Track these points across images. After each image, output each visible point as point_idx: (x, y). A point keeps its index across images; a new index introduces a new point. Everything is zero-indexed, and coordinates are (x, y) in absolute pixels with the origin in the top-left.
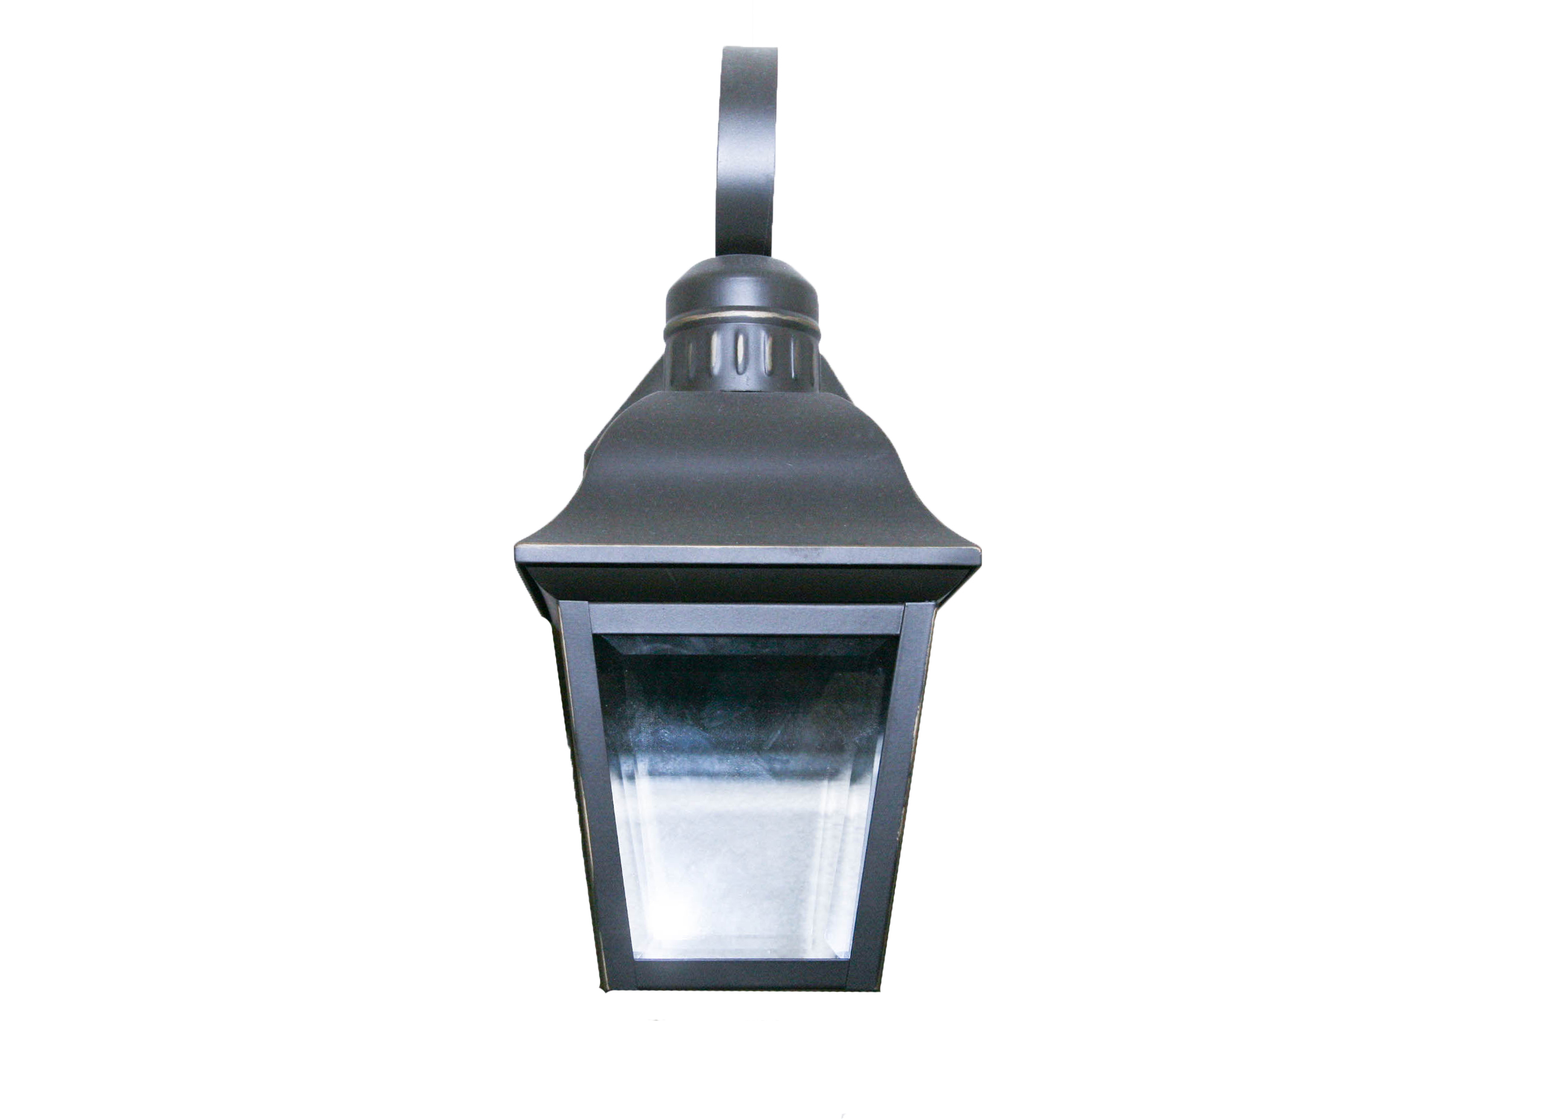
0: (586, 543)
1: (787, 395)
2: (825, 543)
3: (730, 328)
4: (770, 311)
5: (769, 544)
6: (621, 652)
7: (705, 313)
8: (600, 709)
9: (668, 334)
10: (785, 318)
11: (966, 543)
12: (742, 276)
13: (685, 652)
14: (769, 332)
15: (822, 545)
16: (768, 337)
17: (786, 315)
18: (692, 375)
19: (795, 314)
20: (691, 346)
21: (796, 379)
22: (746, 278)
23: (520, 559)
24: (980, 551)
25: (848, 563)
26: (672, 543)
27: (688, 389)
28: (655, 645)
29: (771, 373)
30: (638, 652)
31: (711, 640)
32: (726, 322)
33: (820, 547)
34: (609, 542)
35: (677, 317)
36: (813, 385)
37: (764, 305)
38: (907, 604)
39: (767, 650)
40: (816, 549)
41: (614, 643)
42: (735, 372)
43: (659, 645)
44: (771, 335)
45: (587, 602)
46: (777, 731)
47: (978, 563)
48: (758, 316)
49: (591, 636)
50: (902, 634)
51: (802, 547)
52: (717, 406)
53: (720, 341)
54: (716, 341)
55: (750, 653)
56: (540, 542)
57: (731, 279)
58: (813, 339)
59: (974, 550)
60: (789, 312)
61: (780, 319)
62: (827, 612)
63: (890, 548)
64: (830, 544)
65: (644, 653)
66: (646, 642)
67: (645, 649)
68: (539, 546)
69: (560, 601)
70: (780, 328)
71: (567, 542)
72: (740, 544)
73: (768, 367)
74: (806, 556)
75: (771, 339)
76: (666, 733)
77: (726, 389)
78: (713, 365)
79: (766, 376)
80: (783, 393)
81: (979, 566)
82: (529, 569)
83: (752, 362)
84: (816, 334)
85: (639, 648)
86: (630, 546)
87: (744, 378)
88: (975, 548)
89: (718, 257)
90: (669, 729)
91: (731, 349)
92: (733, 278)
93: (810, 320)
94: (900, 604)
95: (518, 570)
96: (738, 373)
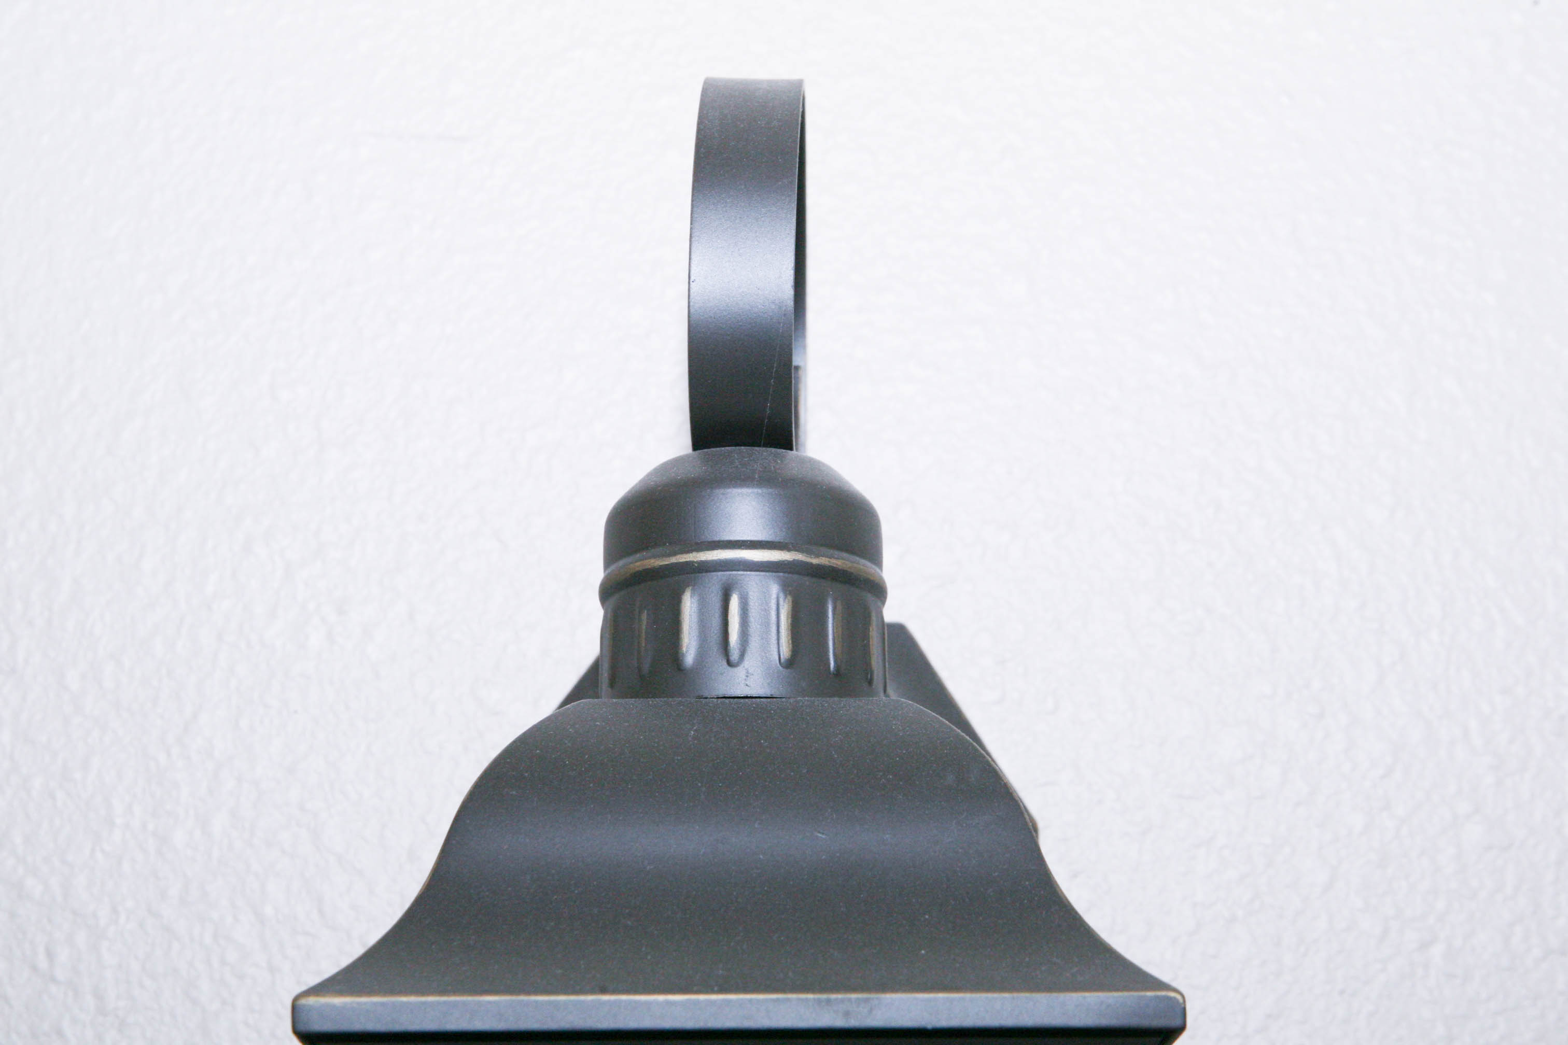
0: (430, 992)
1: (817, 701)
2: (884, 987)
3: (716, 580)
4: (789, 550)
5: (776, 990)
7: (675, 554)
9: (607, 592)
10: (815, 561)
11: (1159, 985)
12: (741, 486)
14: (786, 588)
16: (786, 596)
17: (817, 556)
18: (646, 667)
19: (836, 553)
20: (644, 616)
21: (838, 673)
22: (745, 491)
23: (302, 1028)
24: (1183, 1002)
25: (929, 1026)
27: (635, 695)
29: (790, 664)
32: (707, 571)
33: (873, 995)
35: (621, 563)
36: (870, 682)
37: (777, 539)
40: (867, 1000)
42: (725, 663)
44: (790, 594)
47: (1176, 1023)
48: (766, 559)
51: (840, 996)
52: (688, 726)
53: (695, 606)
54: (689, 605)
56: (341, 993)
57: (719, 492)
58: (870, 598)
59: (1170, 999)
60: (823, 550)
61: (807, 563)
63: (1008, 995)
64: (894, 990)
68: (340, 1002)
70: (807, 581)
71: (392, 993)
72: (723, 990)
73: (786, 651)
74: (847, 1014)
75: (789, 598)
77: (704, 694)
78: (684, 649)
79: (781, 668)
80: (813, 698)
81: (1181, 1029)
83: (754, 643)
84: (878, 590)
87: (740, 672)
88: (1172, 994)
89: (694, 452)
91: (716, 622)
92: (722, 491)
93: (863, 565)
96: (730, 663)
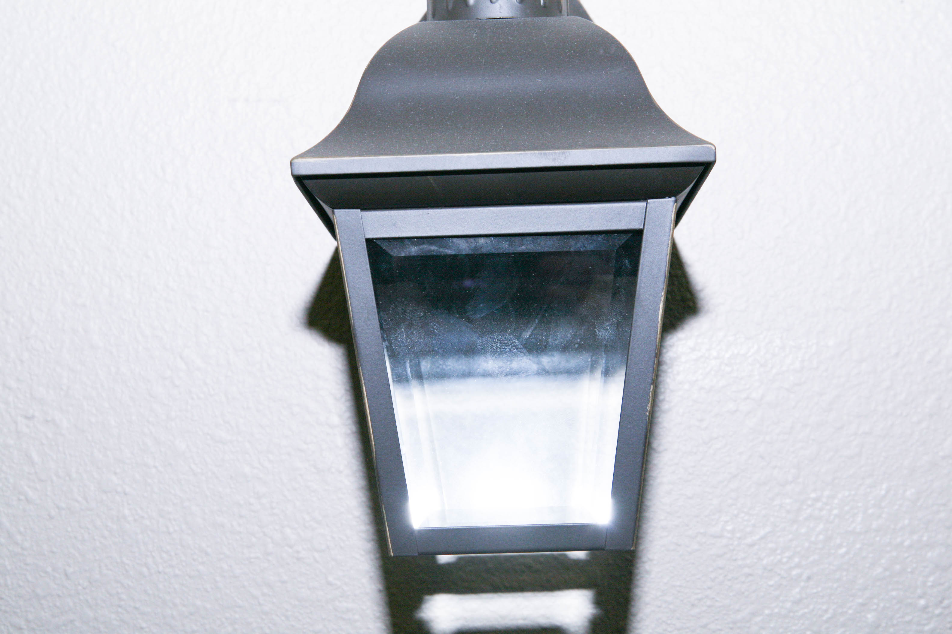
0: (355, 155)
1: (536, 19)
2: (572, 147)
5: (520, 150)
6: (392, 254)
8: (375, 305)
11: (702, 142)
13: (449, 252)
15: (568, 149)
18: (450, 7)
21: (545, 6)
23: (296, 173)
24: (714, 148)
25: (594, 165)
26: (433, 153)
28: (421, 247)
29: (521, 1)
30: (407, 254)
31: (472, 240)
33: (566, 151)
34: (375, 154)
36: (561, 10)
38: (649, 201)
39: (523, 247)
40: (563, 153)
41: (385, 246)
42: (489, 2)
43: (425, 246)
45: (360, 210)
46: (535, 321)
47: (711, 159)
49: (364, 241)
50: (646, 227)
51: (551, 152)
52: (473, 32)
55: (507, 251)
56: (313, 157)
59: (708, 148)
62: (576, 211)
63: (631, 149)
64: (576, 148)
65: (413, 254)
66: (414, 244)
67: (414, 250)
68: (312, 160)
69: (335, 210)
71: (338, 156)
74: (554, 160)
76: (436, 325)
77: (480, 17)
79: (518, 4)
80: (533, 18)
81: (714, 162)
82: (306, 182)
85: (408, 250)
86: (395, 157)
87: (496, 5)
88: (710, 146)
90: (438, 322)
94: (642, 201)
95: (296, 184)
96: (492, 2)
